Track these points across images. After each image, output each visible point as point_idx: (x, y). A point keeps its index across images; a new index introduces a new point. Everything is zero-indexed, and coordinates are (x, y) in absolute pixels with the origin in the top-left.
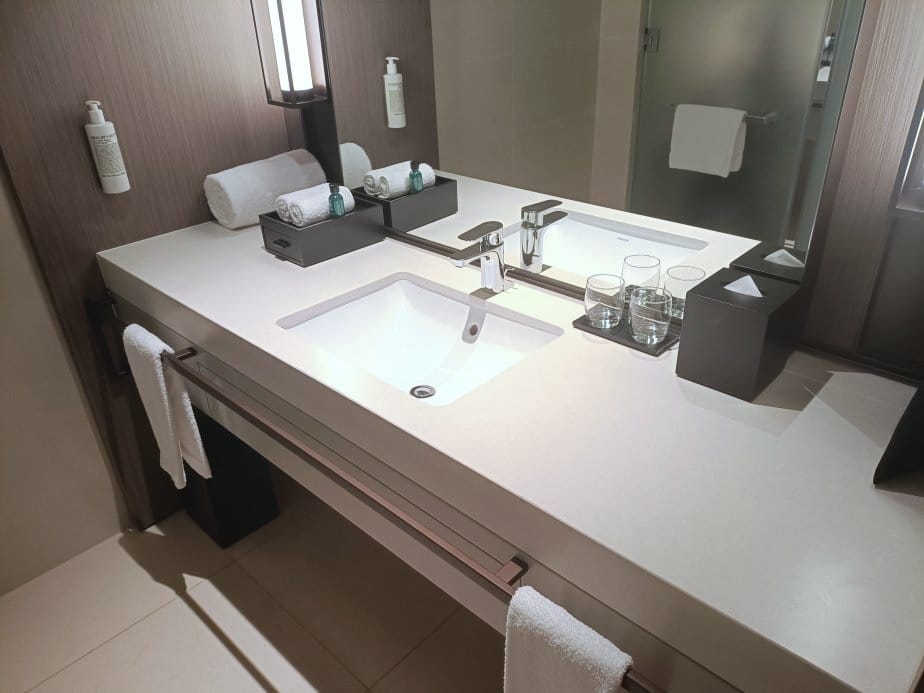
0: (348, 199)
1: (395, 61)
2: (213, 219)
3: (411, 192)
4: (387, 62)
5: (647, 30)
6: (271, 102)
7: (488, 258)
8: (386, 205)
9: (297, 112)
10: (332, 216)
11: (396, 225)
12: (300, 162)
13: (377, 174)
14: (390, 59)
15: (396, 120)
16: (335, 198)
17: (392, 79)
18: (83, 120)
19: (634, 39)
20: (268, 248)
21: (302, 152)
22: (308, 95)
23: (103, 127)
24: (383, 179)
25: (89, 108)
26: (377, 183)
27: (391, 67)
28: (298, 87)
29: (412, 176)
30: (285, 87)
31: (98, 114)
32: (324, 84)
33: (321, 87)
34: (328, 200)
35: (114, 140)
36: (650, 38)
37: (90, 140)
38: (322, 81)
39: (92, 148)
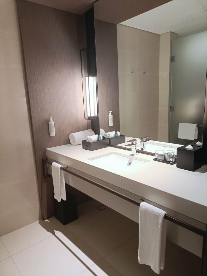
0: (102, 138)
1: (111, 112)
2: (70, 143)
3: (115, 137)
4: (109, 112)
5: (170, 107)
6: (85, 119)
7: (133, 147)
8: (110, 139)
9: (90, 120)
10: (98, 140)
11: (112, 143)
12: (90, 132)
13: (107, 133)
14: (110, 112)
15: (111, 124)
16: (99, 137)
17: (110, 116)
18: (49, 121)
19: (167, 109)
20: (83, 148)
21: (91, 130)
22: (93, 117)
23: (52, 123)
24: (109, 134)
25: (50, 119)
26: (107, 135)
27: (110, 113)
28: (92, 116)
29: (115, 134)
30: (89, 116)
31: (51, 120)
32: (97, 115)
33: (96, 116)
34: (97, 137)
35: (54, 125)
36: (171, 109)
37: (49, 125)
38: (96, 115)
39: (49, 127)
